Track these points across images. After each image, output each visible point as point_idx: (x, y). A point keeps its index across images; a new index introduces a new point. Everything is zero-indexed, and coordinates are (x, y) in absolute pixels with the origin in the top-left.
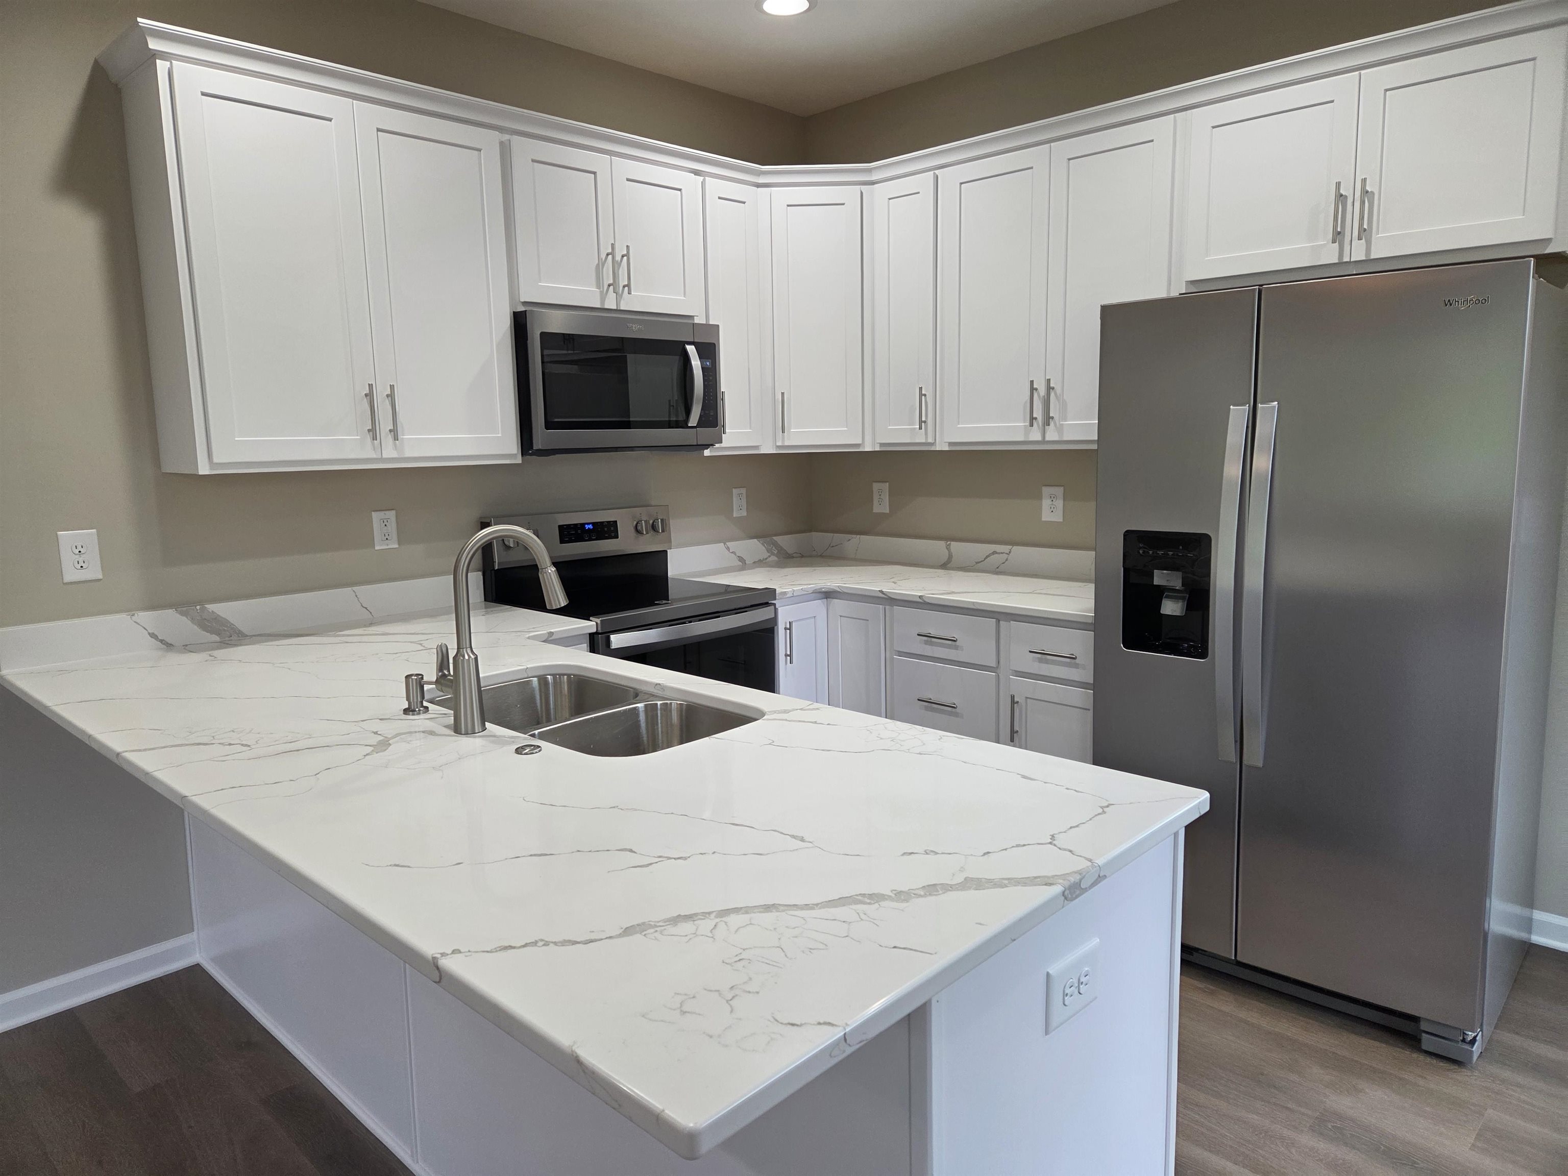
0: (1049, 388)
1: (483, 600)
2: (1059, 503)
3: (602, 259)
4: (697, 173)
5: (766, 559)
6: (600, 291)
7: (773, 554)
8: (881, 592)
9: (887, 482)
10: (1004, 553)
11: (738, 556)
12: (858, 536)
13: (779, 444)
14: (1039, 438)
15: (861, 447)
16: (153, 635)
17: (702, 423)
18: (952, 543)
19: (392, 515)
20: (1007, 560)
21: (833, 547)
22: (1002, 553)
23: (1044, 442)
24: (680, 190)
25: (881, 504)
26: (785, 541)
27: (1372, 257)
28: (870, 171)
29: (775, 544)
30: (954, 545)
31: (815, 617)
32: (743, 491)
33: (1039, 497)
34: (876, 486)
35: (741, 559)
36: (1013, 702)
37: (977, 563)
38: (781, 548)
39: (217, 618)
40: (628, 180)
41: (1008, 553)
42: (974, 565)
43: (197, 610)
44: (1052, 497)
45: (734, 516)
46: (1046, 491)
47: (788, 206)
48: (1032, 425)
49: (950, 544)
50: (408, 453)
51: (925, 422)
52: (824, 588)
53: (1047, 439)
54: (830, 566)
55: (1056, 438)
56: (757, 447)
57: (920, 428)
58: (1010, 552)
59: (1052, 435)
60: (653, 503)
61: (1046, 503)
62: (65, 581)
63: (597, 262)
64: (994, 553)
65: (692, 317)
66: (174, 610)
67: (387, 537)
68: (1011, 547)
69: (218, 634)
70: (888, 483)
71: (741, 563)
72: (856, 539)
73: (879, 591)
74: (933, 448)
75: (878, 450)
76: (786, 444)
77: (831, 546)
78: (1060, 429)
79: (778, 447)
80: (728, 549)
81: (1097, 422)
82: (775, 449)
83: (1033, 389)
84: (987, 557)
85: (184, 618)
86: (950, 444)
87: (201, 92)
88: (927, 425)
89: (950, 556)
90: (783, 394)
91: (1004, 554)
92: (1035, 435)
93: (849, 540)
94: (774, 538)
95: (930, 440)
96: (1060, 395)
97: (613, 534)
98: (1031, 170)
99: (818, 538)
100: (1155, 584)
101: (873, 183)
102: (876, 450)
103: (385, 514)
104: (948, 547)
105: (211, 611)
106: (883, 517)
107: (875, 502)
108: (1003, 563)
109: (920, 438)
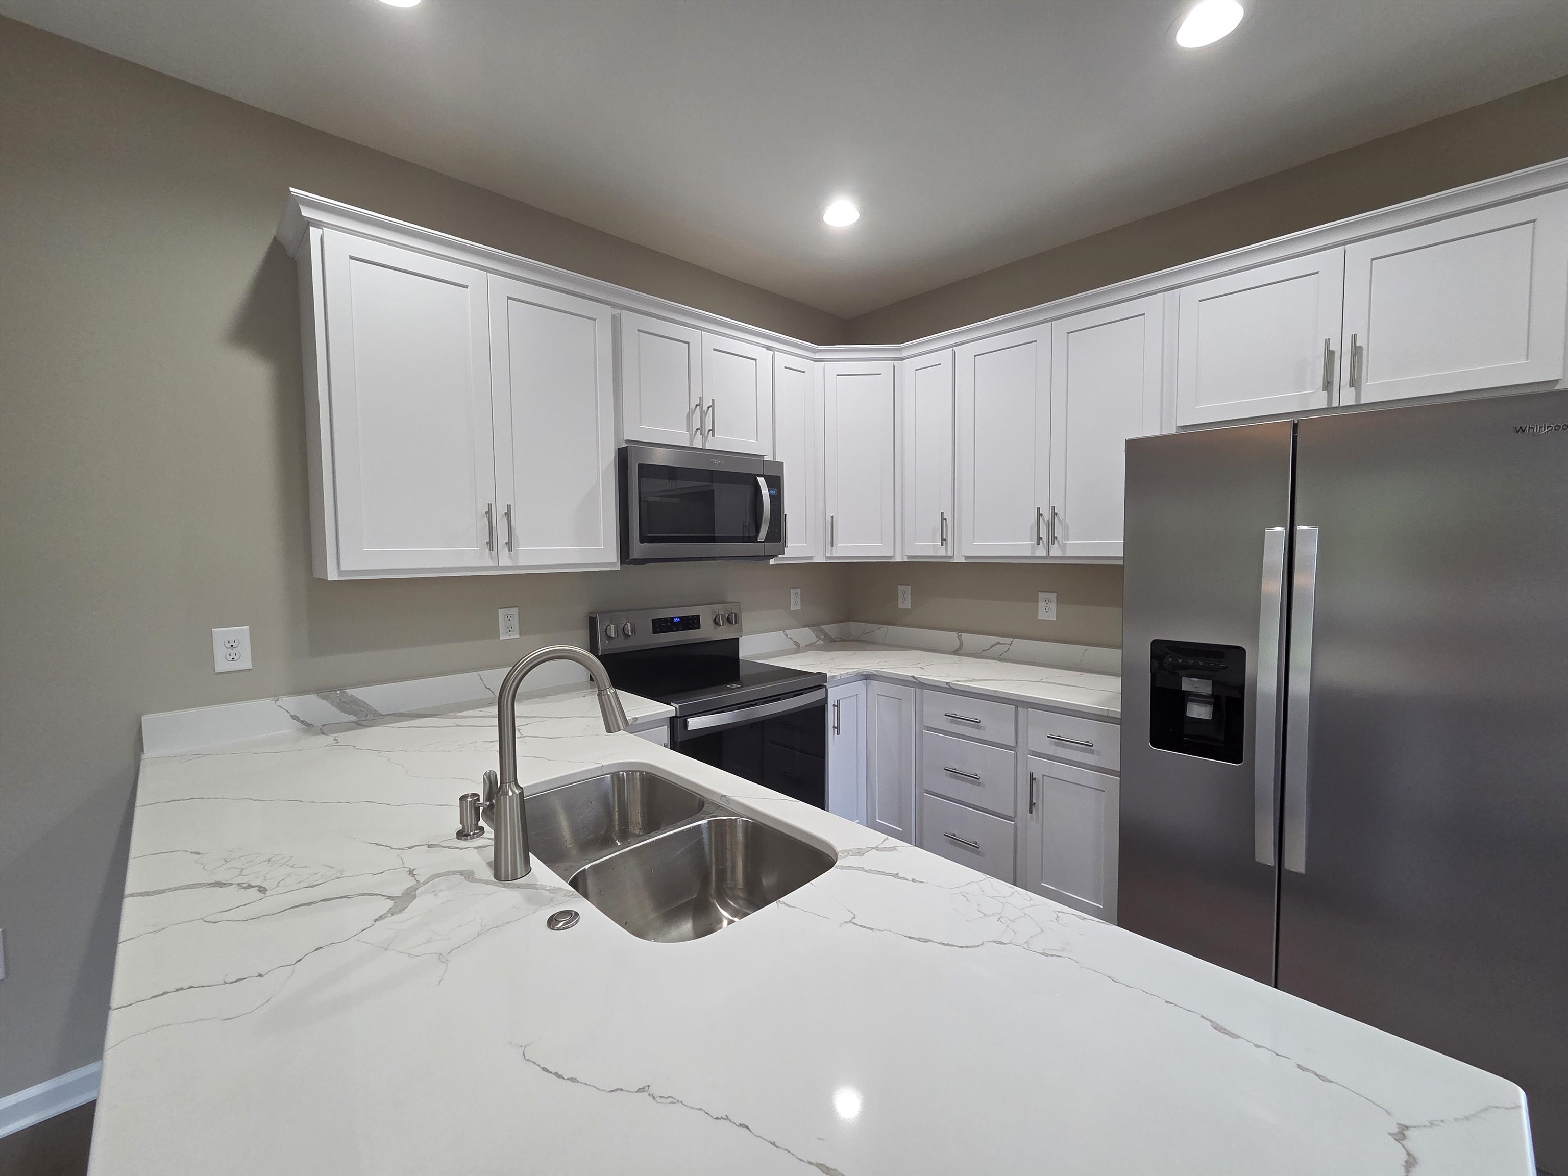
0: (1054, 514)
1: (589, 680)
2: (1053, 606)
3: (692, 409)
4: (769, 348)
5: (815, 642)
6: (690, 434)
7: (821, 639)
8: (913, 677)
10: (1006, 644)
11: (794, 641)
12: (886, 626)
13: (828, 555)
14: (1044, 554)
15: (892, 559)
16: (294, 717)
17: (768, 539)
18: (963, 634)
19: (515, 611)
20: (1009, 649)
21: (866, 633)
22: (1004, 644)
23: (1048, 557)
24: (755, 360)
25: (905, 603)
26: (831, 629)
27: (1362, 402)
28: (900, 349)
29: (822, 631)
30: (965, 636)
31: (857, 695)
32: (799, 590)
33: (1037, 602)
34: (900, 588)
35: (796, 643)
36: (1032, 779)
37: (983, 651)
38: (827, 634)
39: (355, 701)
40: (714, 350)
42: (981, 652)
43: (337, 694)
44: (1047, 601)
45: (792, 609)
46: (1041, 595)
47: (837, 375)
48: (1038, 544)
49: (961, 635)
50: (522, 562)
51: (945, 540)
52: (864, 671)
53: (1051, 555)
54: (865, 650)
55: (1060, 554)
56: (810, 558)
57: (942, 545)
58: (1011, 643)
59: (1055, 551)
60: (729, 600)
61: (1042, 605)
62: (216, 671)
63: (688, 411)
64: (999, 643)
65: (763, 456)
66: (316, 694)
67: (510, 629)
68: (1012, 639)
69: (355, 715)
70: (910, 586)
71: (796, 646)
72: (884, 628)
73: (912, 676)
74: (952, 561)
75: (906, 561)
76: (834, 555)
77: (865, 632)
78: (1063, 547)
79: (827, 558)
80: (786, 635)
83: (1039, 515)
84: (992, 646)
85: (325, 702)
86: (966, 557)
87: (349, 256)
88: (947, 542)
89: (961, 644)
90: (832, 516)
92: (1041, 552)
93: (879, 629)
94: (822, 627)
95: (950, 554)
96: (1063, 519)
97: (696, 626)
98: (1035, 343)
99: (855, 627)
100: (1183, 689)
101: (902, 359)
102: (904, 561)
103: (509, 610)
104: (960, 638)
105: (349, 694)
106: (905, 611)
107: (900, 600)
108: (1006, 652)
109: (941, 552)
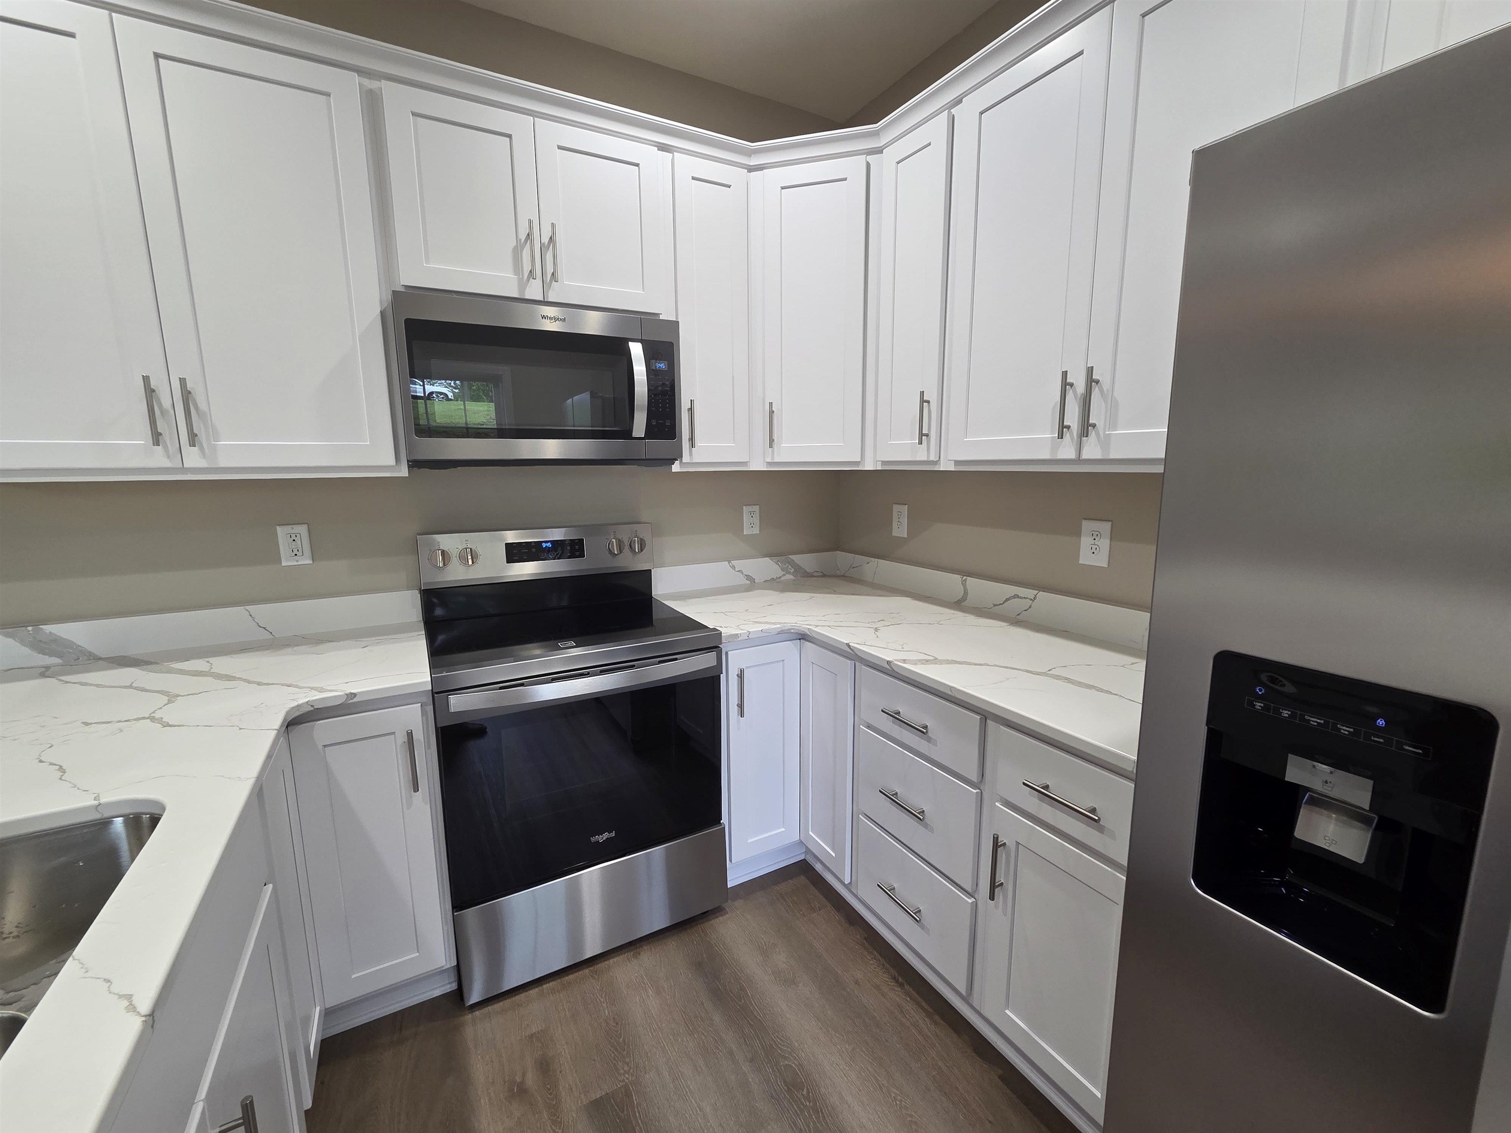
0: (1091, 381)
2: (1104, 543)
3: (520, 240)
4: (663, 148)
5: (780, 577)
6: (518, 278)
7: (789, 573)
8: (848, 645)
9: (906, 504)
10: (1027, 598)
11: (746, 575)
12: (876, 559)
13: (769, 460)
14: (1072, 455)
15: (863, 465)
17: (650, 432)
18: (968, 578)
19: (302, 530)
20: (1029, 607)
21: (853, 568)
22: (1025, 598)
23: (1079, 461)
24: (637, 165)
25: (900, 529)
26: (806, 561)
28: (876, 134)
29: (793, 563)
30: (972, 582)
31: (783, 660)
32: (756, 508)
33: (1078, 534)
34: (896, 508)
35: (748, 577)
36: (997, 845)
37: (995, 605)
38: (800, 567)
39: (56, 640)
40: (560, 148)
41: (1033, 598)
42: (992, 608)
43: (29, 631)
44: (1096, 535)
45: (744, 534)
46: (1087, 526)
47: (783, 188)
48: (1061, 436)
49: (966, 579)
50: (223, 463)
51: (927, 435)
53: (1085, 455)
54: (835, 592)
55: (1098, 455)
56: (745, 464)
57: (920, 443)
58: (1035, 598)
59: (1092, 450)
61: (1086, 541)
63: (515, 244)
64: (1016, 596)
67: (295, 552)
68: (1038, 592)
69: (60, 657)
70: (907, 506)
71: (749, 582)
72: (874, 562)
73: (846, 644)
74: (936, 468)
75: (882, 468)
76: (776, 461)
77: (852, 566)
78: (1105, 442)
79: (769, 464)
80: (733, 567)
81: (1166, 430)
82: (765, 467)
83: (1066, 385)
84: (1007, 600)
85: (10, 640)
86: (957, 463)
88: (930, 438)
89: (965, 595)
90: (771, 404)
91: (1027, 600)
92: (1067, 452)
93: (868, 563)
94: (790, 556)
95: (933, 458)
96: (1108, 390)
97: (578, 553)
99: (843, 559)
100: (1286, 779)
101: (878, 150)
102: (880, 469)
103: (293, 528)
104: (964, 583)
105: (47, 632)
106: (901, 541)
107: (895, 524)
108: (1026, 610)
109: (921, 454)
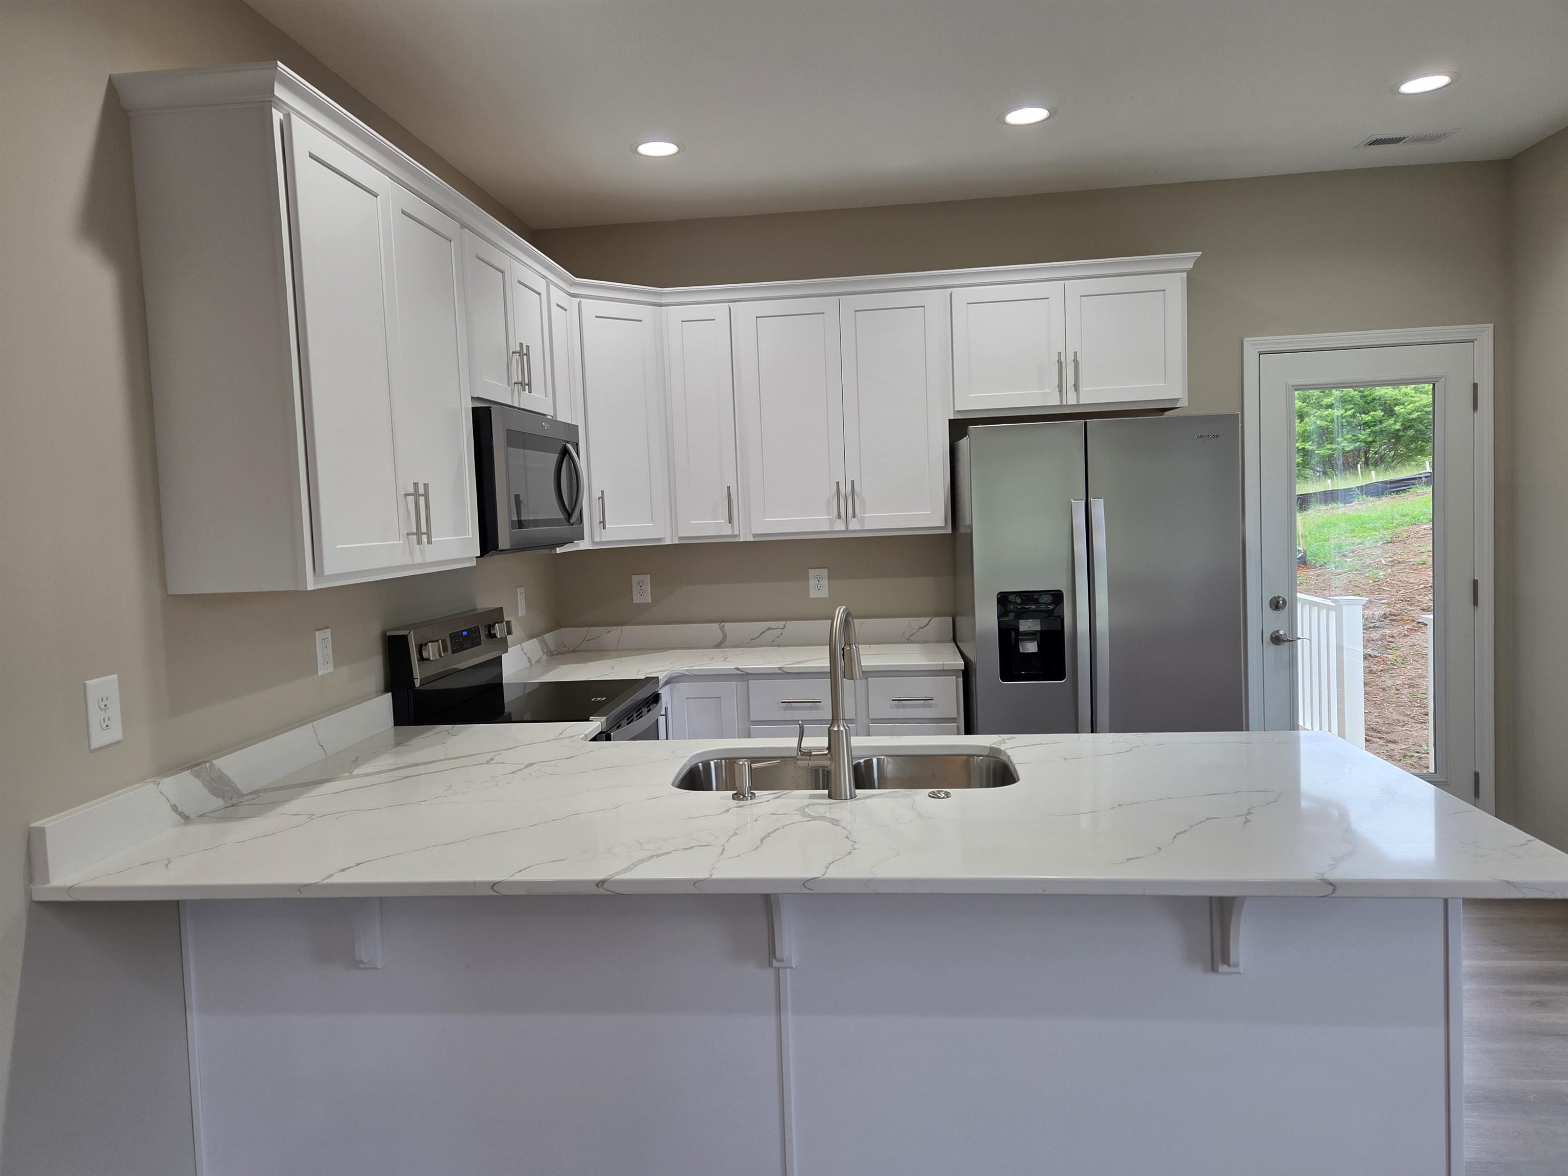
0: (853, 488)
1: (393, 725)
2: (825, 582)
3: (510, 357)
4: (546, 280)
5: (541, 658)
6: (509, 390)
7: (544, 653)
8: (737, 669)
9: (648, 574)
10: (778, 628)
11: (528, 657)
12: (620, 627)
13: (597, 539)
14: (844, 528)
15: (662, 541)
16: (174, 808)
17: (577, 521)
18: (726, 624)
19: (329, 632)
20: (781, 634)
21: (588, 640)
22: (776, 628)
23: (847, 530)
24: (536, 291)
25: (643, 596)
26: (549, 639)
27: (1081, 403)
28: (662, 294)
29: (545, 642)
30: (728, 626)
32: (523, 590)
33: (807, 579)
34: (635, 579)
37: (752, 640)
38: (548, 646)
39: (221, 777)
40: (519, 282)
41: (782, 627)
42: (749, 642)
43: (206, 769)
44: (818, 578)
45: (519, 616)
46: (812, 572)
47: (596, 318)
48: (838, 518)
49: (724, 625)
50: (426, 559)
51: (732, 517)
52: (673, 673)
53: (851, 528)
55: (858, 528)
57: (728, 523)
58: (784, 627)
59: (854, 525)
61: (812, 582)
62: (92, 747)
63: (507, 359)
64: (770, 629)
66: (190, 771)
67: (327, 659)
68: (785, 622)
70: (649, 575)
71: (529, 664)
72: (616, 631)
73: (735, 668)
74: (736, 540)
75: (677, 543)
76: (604, 540)
77: (586, 639)
78: (861, 521)
80: (523, 650)
82: (591, 546)
83: (839, 489)
84: (762, 633)
85: (197, 780)
86: (754, 536)
88: (734, 519)
89: (725, 636)
91: (779, 629)
92: (840, 526)
93: (609, 632)
94: (543, 636)
95: (736, 533)
96: (859, 493)
97: (478, 640)
98: (823, 315)
99: (571, 635)
100: (1018, 628)
101: (661, 305)
102: (675, 543)
104: (722, 629)
105: (217, 767)
106: (644, 607)
107: (635, 593)
108: (778, 637)
